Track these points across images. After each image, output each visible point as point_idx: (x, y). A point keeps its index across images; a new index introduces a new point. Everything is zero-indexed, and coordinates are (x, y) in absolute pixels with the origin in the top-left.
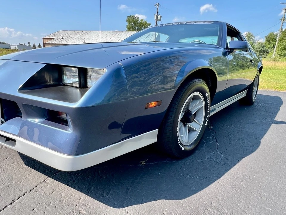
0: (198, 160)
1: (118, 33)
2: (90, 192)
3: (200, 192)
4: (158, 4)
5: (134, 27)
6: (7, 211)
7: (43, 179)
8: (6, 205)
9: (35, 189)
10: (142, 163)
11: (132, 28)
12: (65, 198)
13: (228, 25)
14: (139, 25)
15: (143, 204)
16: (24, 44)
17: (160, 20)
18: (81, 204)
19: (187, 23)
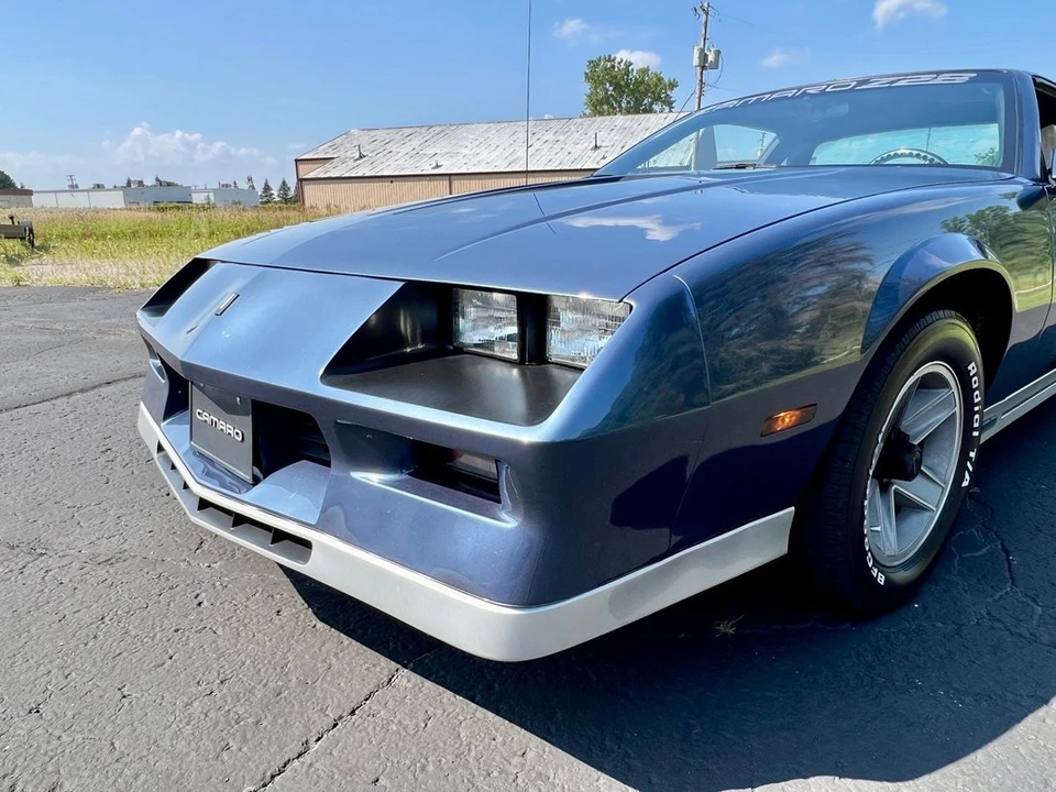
0: (940, 625)
1: (556, 125)
2: (553, 730)
3: (972, 756)
4: (706, 5)
5: (615, 99)
6: (293, 779)
7: (386, 672)
8: (287, 759)
9: (366, 707)
10: (722, 628)
11: (608, 103)
12: (473, 747)
13: (1038, 80)
14: (633, 91)
15: (757, 789)
16: (235, 183)
17: (715, 65)
18: (534, 775)
19: (860, 83)
